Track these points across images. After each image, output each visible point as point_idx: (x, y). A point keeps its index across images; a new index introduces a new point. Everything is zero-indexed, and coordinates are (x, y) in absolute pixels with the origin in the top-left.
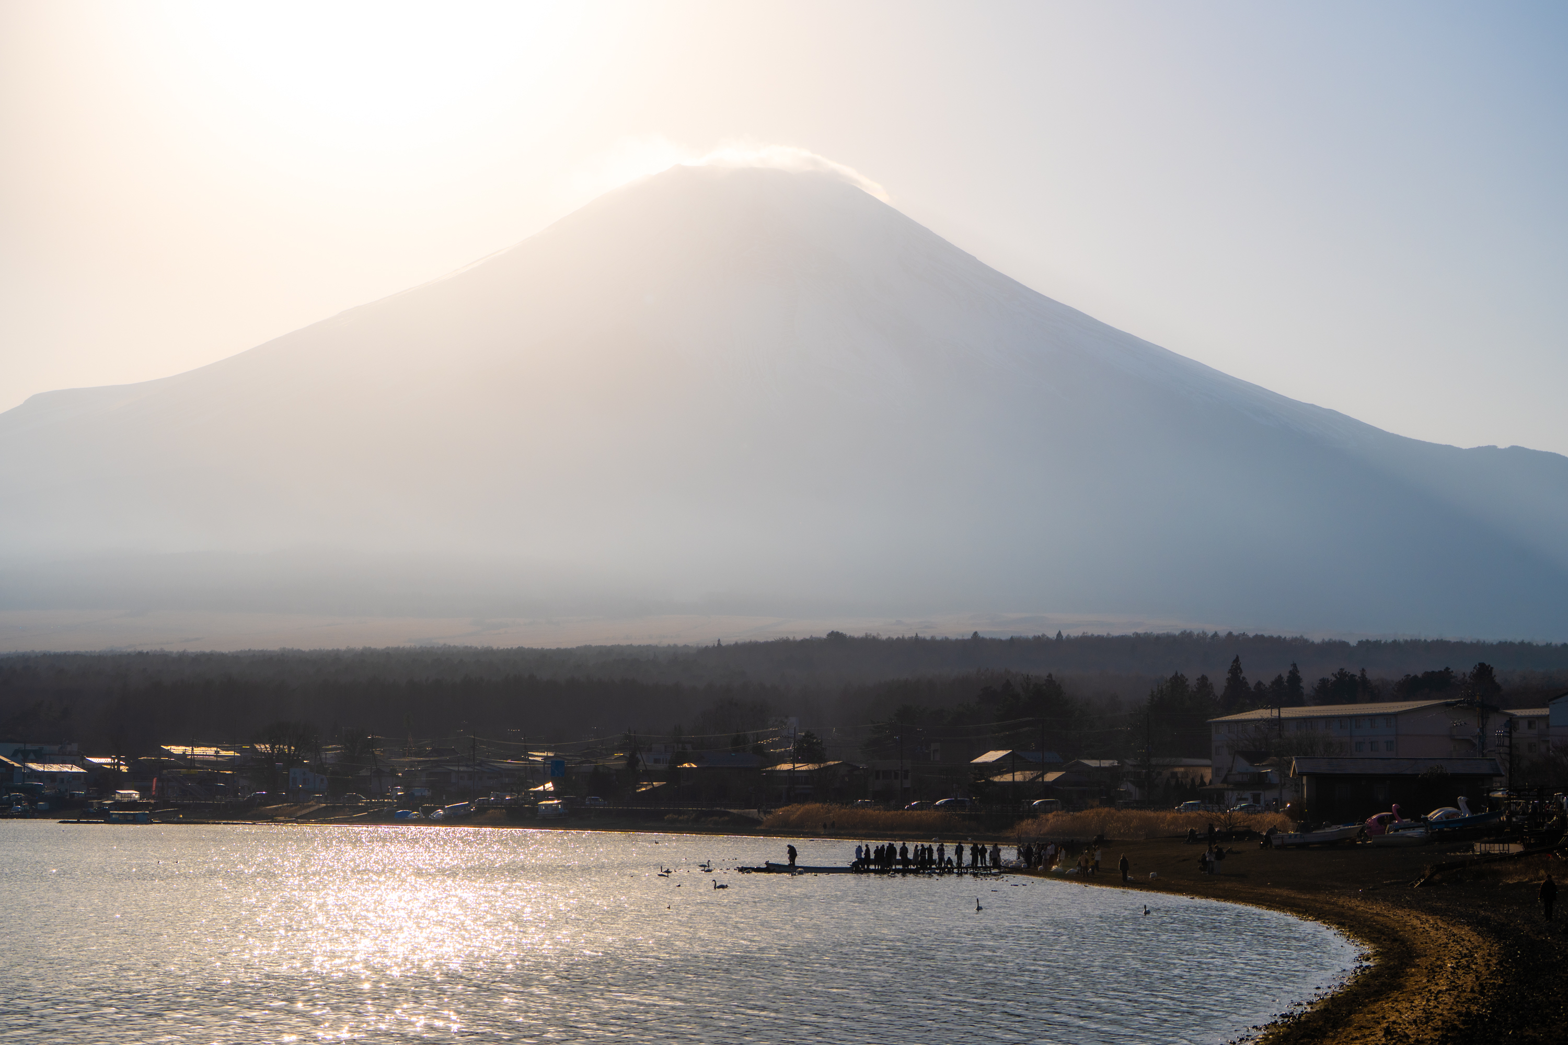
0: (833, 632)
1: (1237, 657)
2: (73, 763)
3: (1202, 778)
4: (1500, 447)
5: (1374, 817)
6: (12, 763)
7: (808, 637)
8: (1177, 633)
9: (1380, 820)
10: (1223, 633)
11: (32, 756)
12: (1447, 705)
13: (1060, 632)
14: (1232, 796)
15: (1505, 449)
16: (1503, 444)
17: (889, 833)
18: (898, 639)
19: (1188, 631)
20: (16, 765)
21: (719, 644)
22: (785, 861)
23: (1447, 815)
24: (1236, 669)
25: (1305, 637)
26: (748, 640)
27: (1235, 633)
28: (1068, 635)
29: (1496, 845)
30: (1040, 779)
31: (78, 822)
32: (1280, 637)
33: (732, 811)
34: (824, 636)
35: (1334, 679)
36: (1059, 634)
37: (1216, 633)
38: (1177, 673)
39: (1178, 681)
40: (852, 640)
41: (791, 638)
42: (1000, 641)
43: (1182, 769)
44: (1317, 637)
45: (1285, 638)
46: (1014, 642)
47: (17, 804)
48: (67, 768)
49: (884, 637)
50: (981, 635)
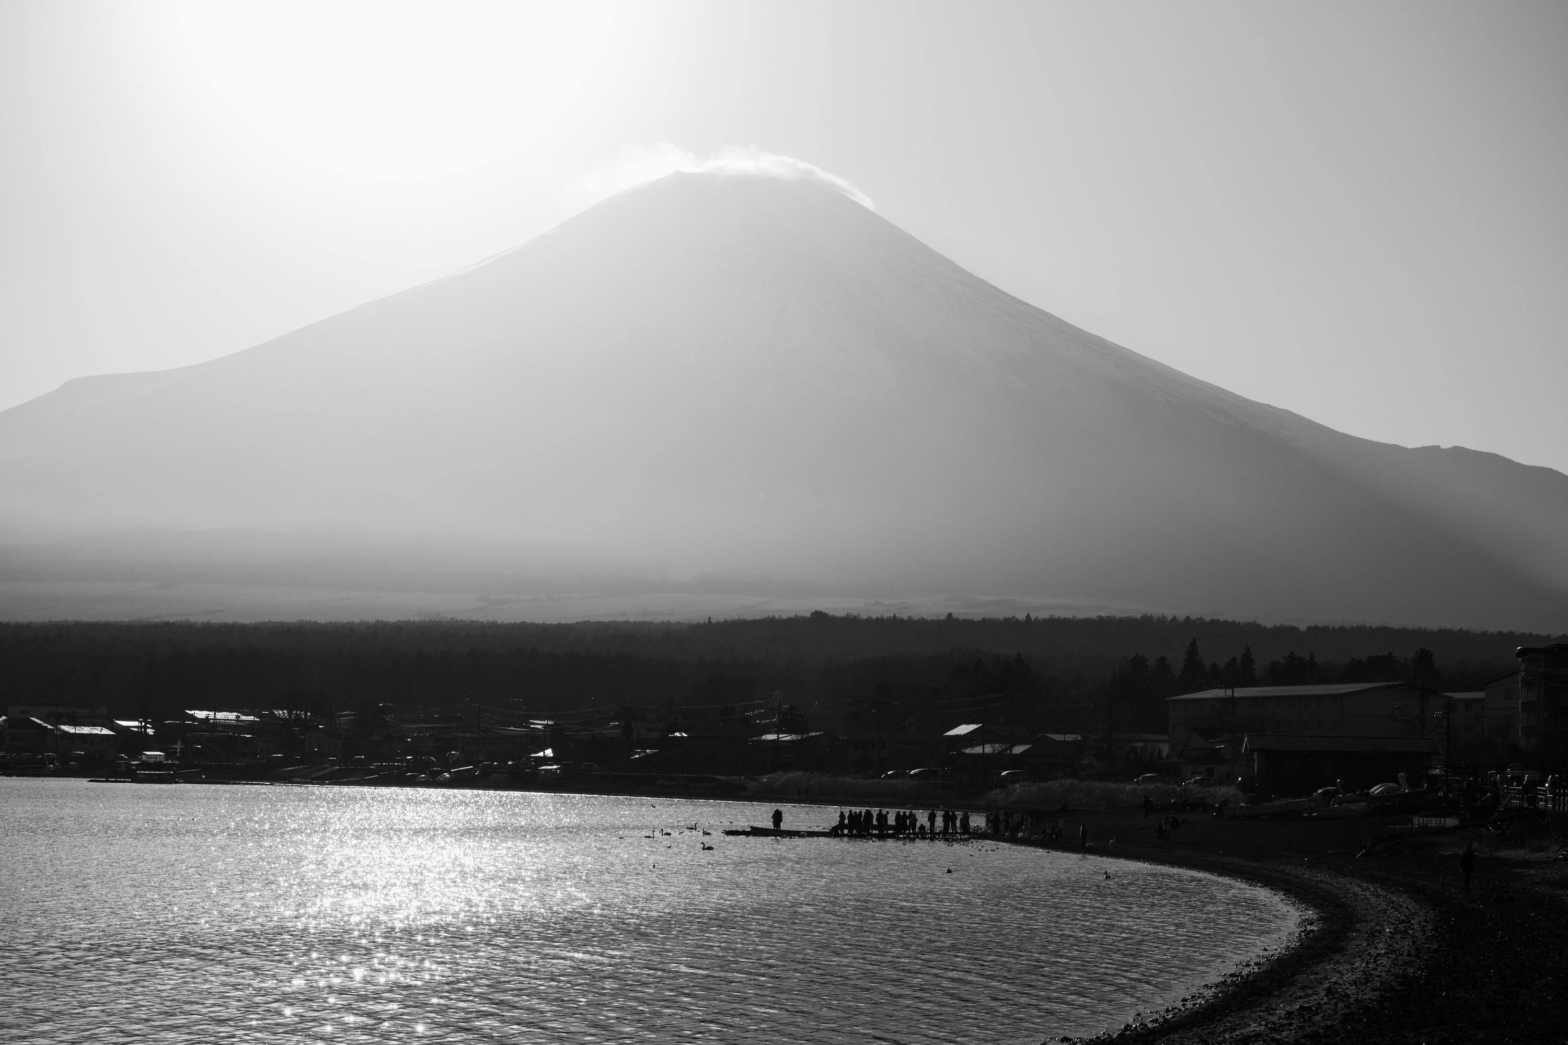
0: (816, 611)
1: (1194, 640)
2: (103, 725)
3: (1160, 752)
4: (1443, 447)
5: (1320, 791)
6: (46, 725)
7: (793, 616)
8: (1138, 616)
9: (1325, 794)
10: (1181, 617)
11: (64, 719)
12: (1390, 687)
13: (1029, 614)
14: (1187, 770)
15: (1448, 449)
16: (1445, 444)
17: (866, 800)
18: (877, 618)
19: (1149, 615)
20: (49, 727)
21: (709, 621)
22: (769, 825)
23: (1389, 790)
24: (1193, 651)
25: (1258, 622)
26: (734, 618)
27: (1193, 618)
28: (1037, 617)
29: (1434, 819)
30: (1009, 752)
32: (1234, 622)
33: (719, 777)
34: (808, 615)
35: (1284, 662)
36: (1028, 617)
37: (1175, 617)
38: (1137, 654)
39: (1138, 662)
40: (834, 619)
41: (777, 617)
42: (973, 622)
43: (1141, 744)
44: (1269, 623)
45: (1240, 622)
46: (986, 623)
47: (50, 764)
48: (97, 731)
49: (864, 616)
50: (955, 616)
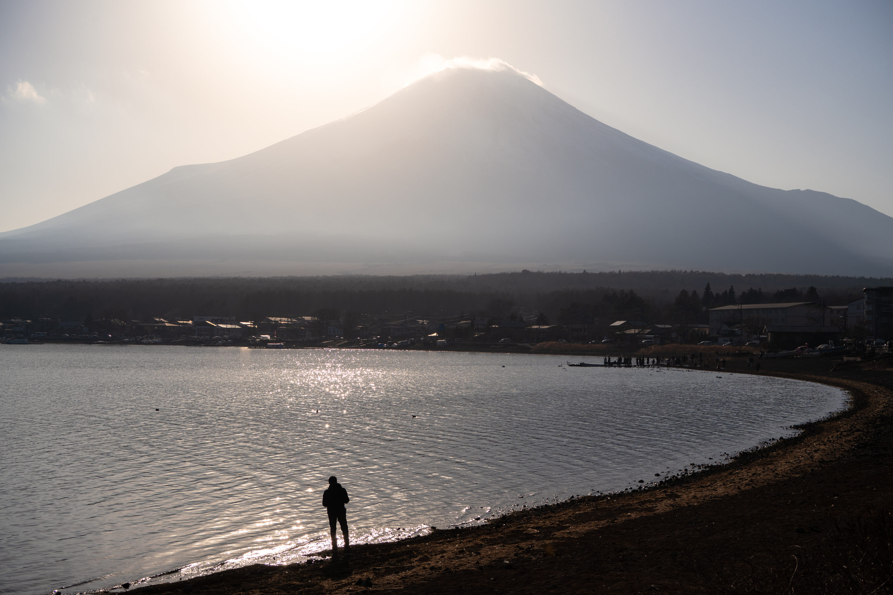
0: (524, 270)
1: (709, 283)
2: (235, 324)
3: (705, 332)
4: (802, 189)
5: (799, 348)
6: (213, 324)
7: (513, 272)
8: (669, 271)
9: (802, 349)
10: (689, 271)
11: (219, 321)
14: (721, 340)
15: (804, 191)
16: (803, 189)
19: (674, 270)
20: (215, 325)
21: (476, 275)
23: (826, 347)
24: (708, 288)
25: (724, 273)
26: (488, 273)
27: (694, 271)
29: (852, 358)
30: (642, 332)
31: (255, 348)
32: (713, 272)
34: (521, 271)
35: (748, 292)
36: (620, 271)
37: (686, 271)
38: (684, 289)
39: (684, 292)
40: (532, 273)
41: (506, 272)
42: (595, 274)
43: (696, 329)
44: (728, 272)
46: (601, 274)
47: (220, 341)
48: (234, 326)
49: (546, 272)
50: (587, 271)
